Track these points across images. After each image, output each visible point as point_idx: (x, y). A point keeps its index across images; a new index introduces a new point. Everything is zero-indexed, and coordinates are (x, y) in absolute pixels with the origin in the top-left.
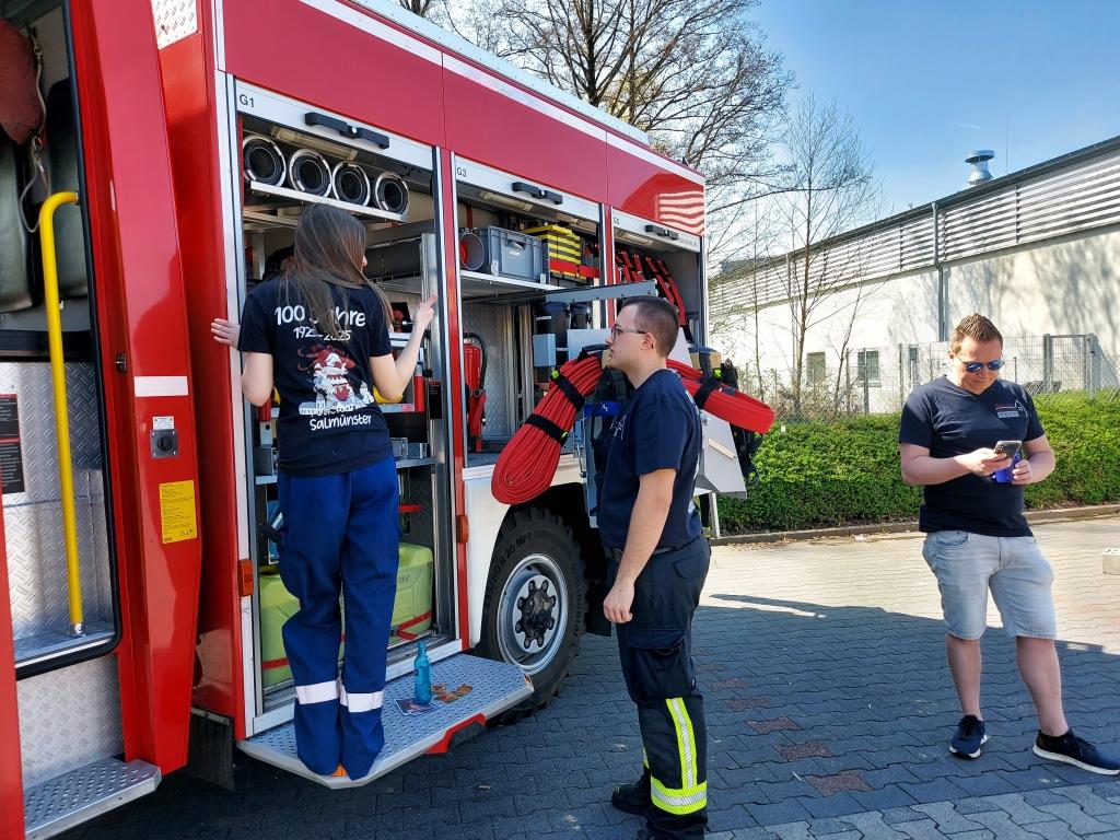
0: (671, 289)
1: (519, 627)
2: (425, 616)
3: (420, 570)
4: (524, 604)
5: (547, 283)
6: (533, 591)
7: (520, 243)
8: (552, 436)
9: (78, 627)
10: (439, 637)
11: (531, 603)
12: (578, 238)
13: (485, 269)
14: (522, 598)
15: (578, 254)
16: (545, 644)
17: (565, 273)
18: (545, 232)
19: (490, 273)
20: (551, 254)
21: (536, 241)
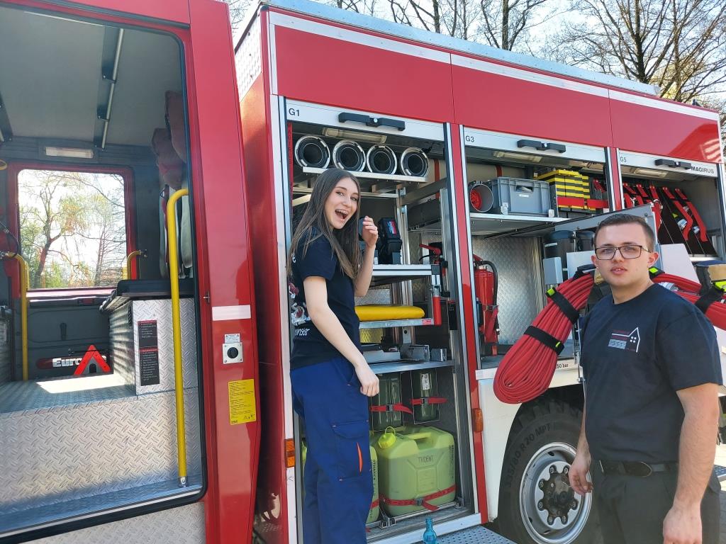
0: (689, 212)
1: (541, 504)
2: (449, 490)
3: (442, 451)
4: (545, 485)
5: (556, 216)
6: (554, 474)
7: (528, 188)
8: (547, 345)
9: (183, 479)
10: (461, 510)
11: (552, 485)
12: (586, 178)
13: (496, 210)
14: (544, 481)
15: (588, 191)
16: (568, 523)
17: (573, 207)
18: (553, 176)
19: (501, 213)
20: (558, 193)
21: (544, 185)
